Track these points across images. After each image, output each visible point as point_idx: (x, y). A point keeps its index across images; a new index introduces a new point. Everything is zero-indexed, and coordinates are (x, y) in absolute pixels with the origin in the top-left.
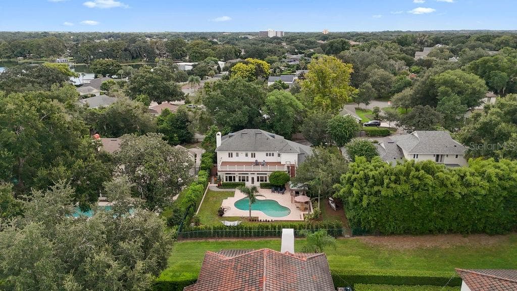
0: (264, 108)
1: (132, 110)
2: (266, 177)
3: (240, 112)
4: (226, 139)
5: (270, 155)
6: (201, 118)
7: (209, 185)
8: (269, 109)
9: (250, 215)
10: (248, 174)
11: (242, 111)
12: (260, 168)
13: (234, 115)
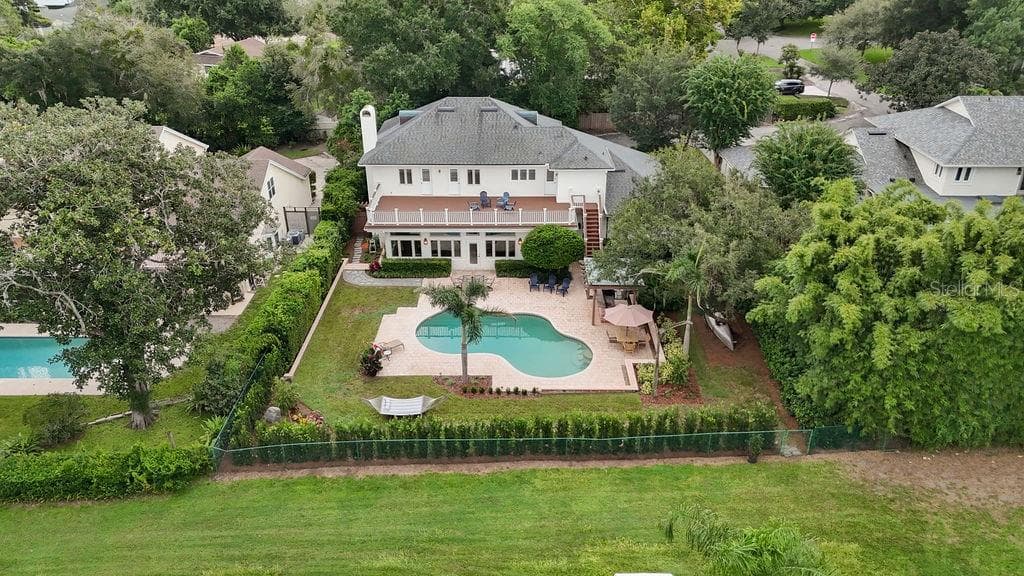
0: (503, 39)
1: (117, 41)
2: (512, 244)
3: (434, 50)
4: (393, 128)
5: (524, 177)
6: (325, 70)
7: (346, 265)
8: (517, 42)
9: (465, 370)
10: (458, 234)
11: (441, 48)
12: (495, 217)
13: (418, 60)
